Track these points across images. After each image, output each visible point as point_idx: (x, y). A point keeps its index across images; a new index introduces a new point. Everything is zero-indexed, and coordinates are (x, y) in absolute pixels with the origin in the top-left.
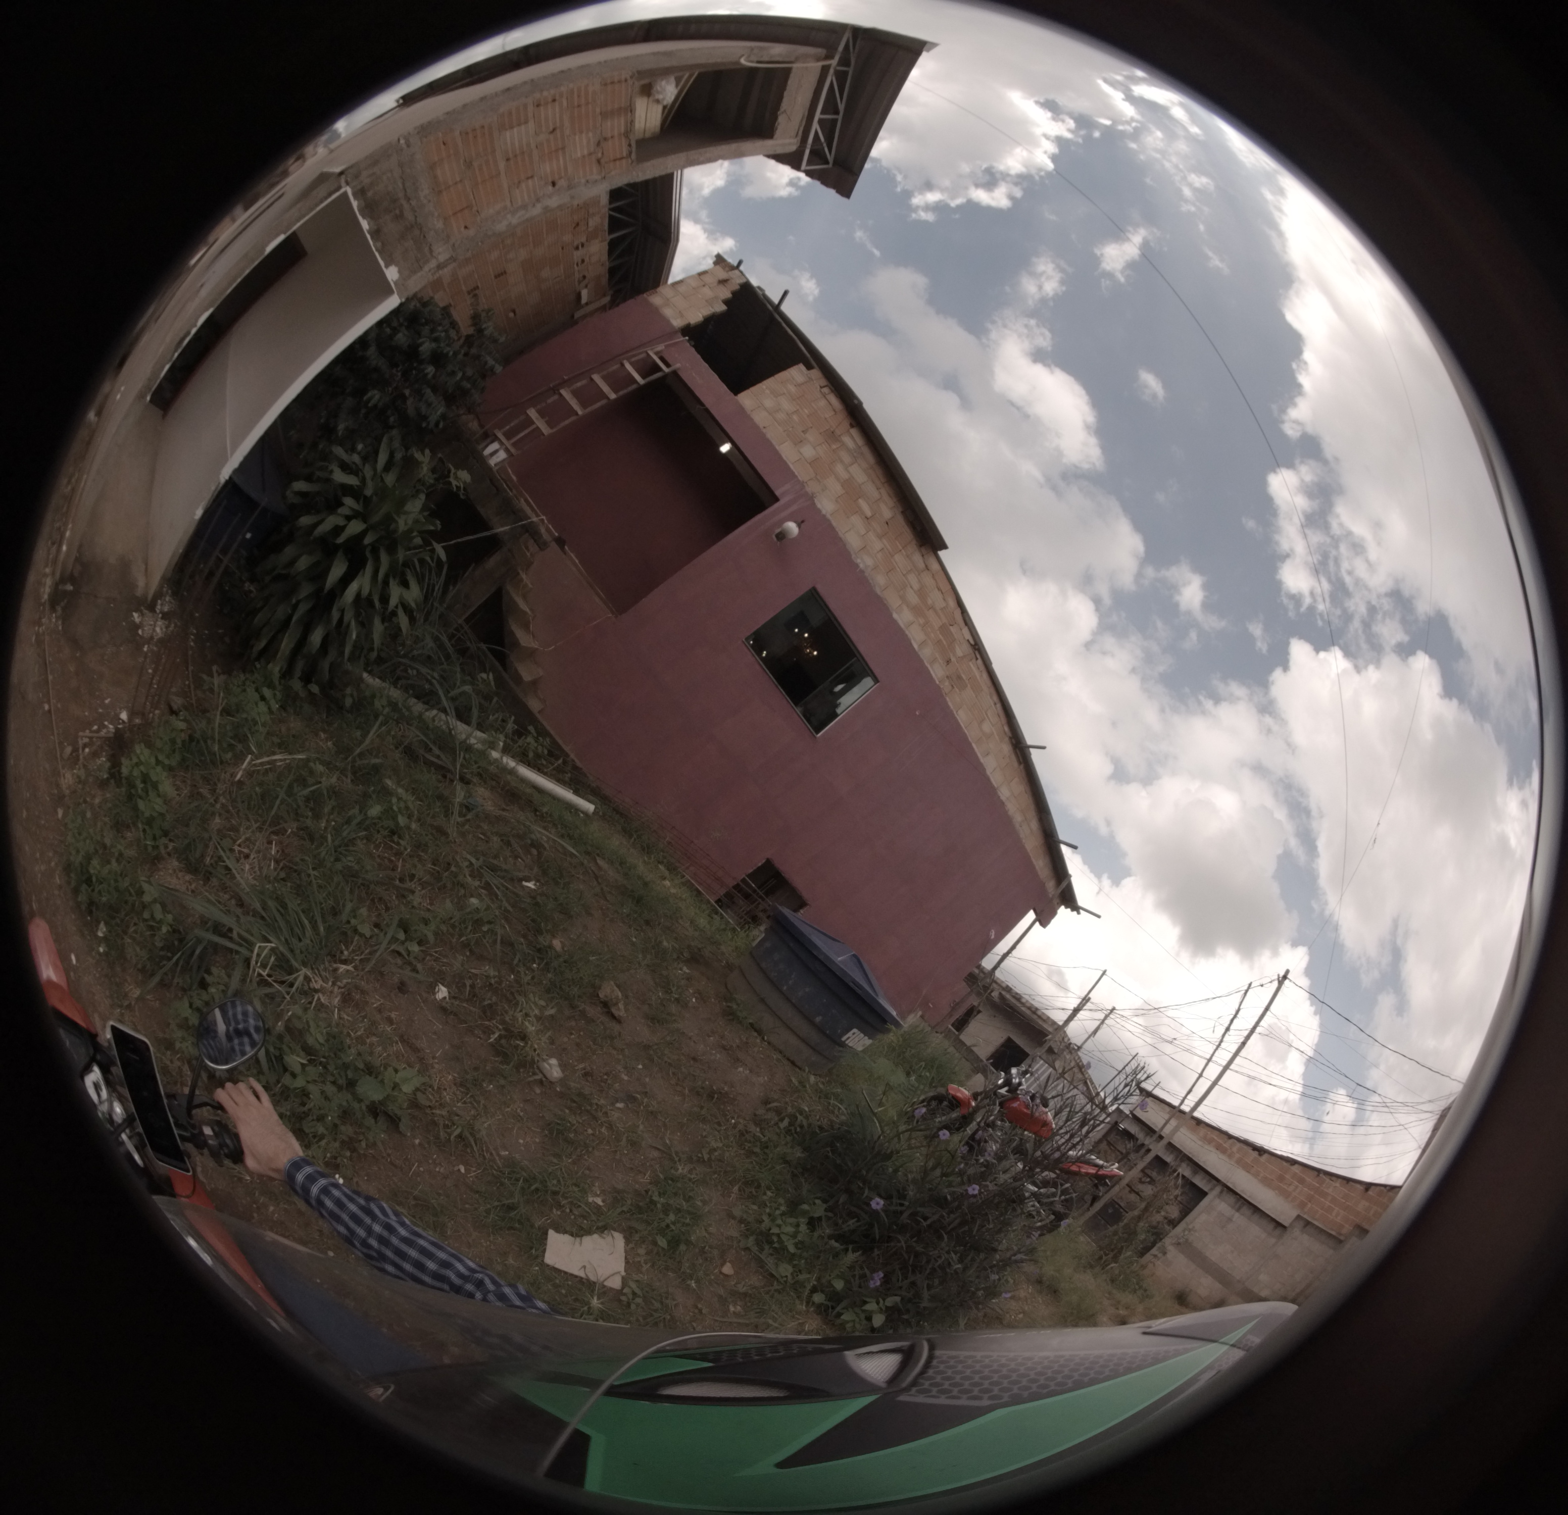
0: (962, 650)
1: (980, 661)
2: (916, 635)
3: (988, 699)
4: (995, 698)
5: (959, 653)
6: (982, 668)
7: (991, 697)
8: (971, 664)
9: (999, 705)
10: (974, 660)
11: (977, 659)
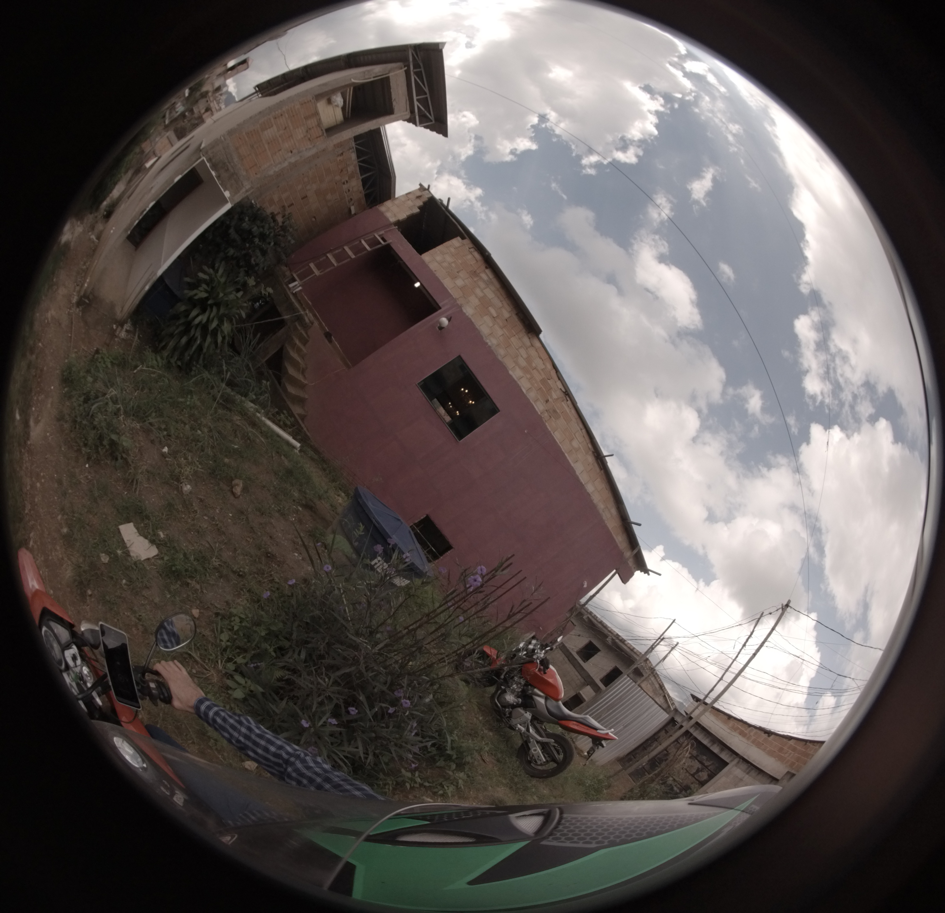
0: (556, 394)
1: (569, 402)
2: (524, 385)
3: (576, 426)
4: (581, 426)
5: (555, 396)
6: (571, 406)
7: (578, 425)
8: (563, 403)
9: (584, 431)
10: (565, 401)
11: (567, 401)
